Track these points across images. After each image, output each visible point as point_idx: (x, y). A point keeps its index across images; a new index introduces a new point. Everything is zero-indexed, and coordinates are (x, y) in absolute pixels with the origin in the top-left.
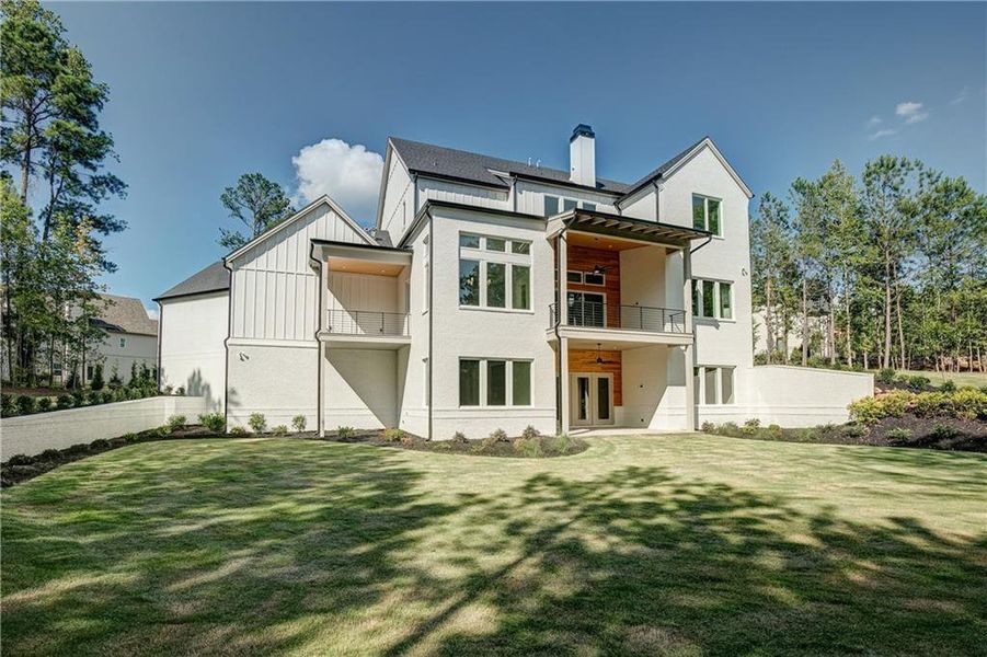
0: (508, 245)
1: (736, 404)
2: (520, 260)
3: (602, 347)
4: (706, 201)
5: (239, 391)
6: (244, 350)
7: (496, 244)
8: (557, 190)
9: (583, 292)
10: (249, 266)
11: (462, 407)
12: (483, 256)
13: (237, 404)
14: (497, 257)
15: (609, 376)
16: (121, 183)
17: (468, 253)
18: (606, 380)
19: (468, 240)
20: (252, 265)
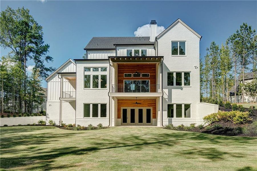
0: (100, 69)
1: (191, 118)
2: (104, 73)
3: (137, 99)
4: (179, 42)
5: (49, 114)
6: (50, 103)
7: (96, 69)
8: (132, 47)
9: (141, 80)
10: (52, 81)
11: (85, 118)
12: (92, 73)
13: (48, 118)
14: (96, 73)
15: (151, 108)
16: (52, 58)
17: (87, 73)
18: (150, 110)
19: (87, 69)
20: (52, 80)
